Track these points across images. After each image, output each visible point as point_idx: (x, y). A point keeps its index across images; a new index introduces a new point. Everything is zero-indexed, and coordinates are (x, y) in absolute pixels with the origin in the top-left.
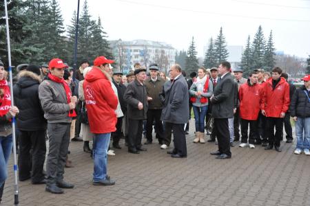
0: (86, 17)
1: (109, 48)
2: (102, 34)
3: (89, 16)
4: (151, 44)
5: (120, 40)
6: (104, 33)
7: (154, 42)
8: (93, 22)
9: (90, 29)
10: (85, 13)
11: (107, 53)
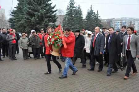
0: (91, 11)
1: (101, 23)
2: (98, 17)
3: (93, 11)
4: (128, 19)
5: (114, 18)
6: (99, 16)
7: (129, 18)
8: (94, 13)
9: (93, 16)
10: (91, 9)
11: (100, 24)
